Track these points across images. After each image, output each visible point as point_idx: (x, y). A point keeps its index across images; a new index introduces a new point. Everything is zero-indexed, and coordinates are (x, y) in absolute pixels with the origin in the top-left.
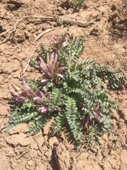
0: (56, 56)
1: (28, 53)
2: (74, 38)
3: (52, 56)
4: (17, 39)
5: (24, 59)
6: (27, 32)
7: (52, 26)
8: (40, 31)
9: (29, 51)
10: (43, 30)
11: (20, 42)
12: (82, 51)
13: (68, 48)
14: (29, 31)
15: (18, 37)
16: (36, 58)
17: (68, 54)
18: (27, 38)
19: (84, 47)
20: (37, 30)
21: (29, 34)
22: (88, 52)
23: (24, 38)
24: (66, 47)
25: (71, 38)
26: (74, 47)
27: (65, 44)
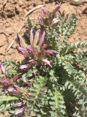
0: (44, 33)
1: (16, 28)
2: (65, 16)
3: (37, 34)
4: (7, 13)
5: (11, 35)
6: (17, 7)
7: (44, 3)
8: (30, 7)
9: (17, 27)
10: (35, 5)
11: (10, 16)
12: (73, 31)
13: (58, 26)
14: (20, 6)
15: (8, 11)
16: (23, 34)
17: (59, 33)
18: (18, 13)
19: (75, 26)
20: (29, 6)
21: (20, 9)
22: (80, 32)
23: (14, 12)
24: (57, 24)
25: (63, 15)
26: (65, 25)
27: (55, 21)
